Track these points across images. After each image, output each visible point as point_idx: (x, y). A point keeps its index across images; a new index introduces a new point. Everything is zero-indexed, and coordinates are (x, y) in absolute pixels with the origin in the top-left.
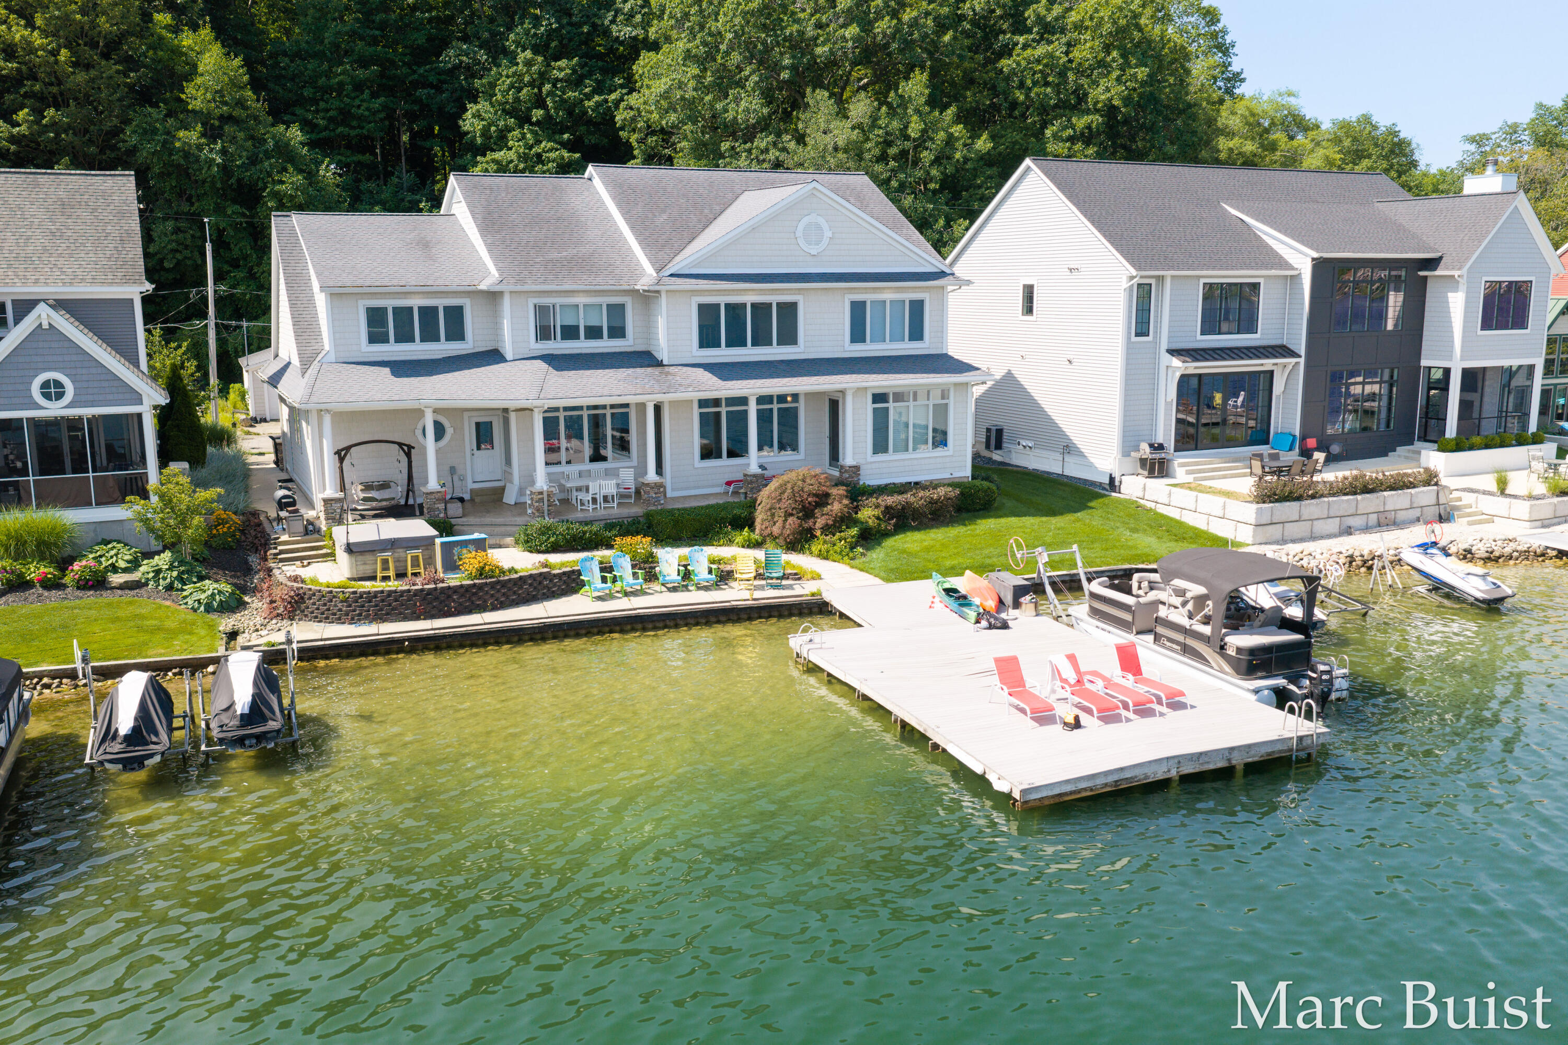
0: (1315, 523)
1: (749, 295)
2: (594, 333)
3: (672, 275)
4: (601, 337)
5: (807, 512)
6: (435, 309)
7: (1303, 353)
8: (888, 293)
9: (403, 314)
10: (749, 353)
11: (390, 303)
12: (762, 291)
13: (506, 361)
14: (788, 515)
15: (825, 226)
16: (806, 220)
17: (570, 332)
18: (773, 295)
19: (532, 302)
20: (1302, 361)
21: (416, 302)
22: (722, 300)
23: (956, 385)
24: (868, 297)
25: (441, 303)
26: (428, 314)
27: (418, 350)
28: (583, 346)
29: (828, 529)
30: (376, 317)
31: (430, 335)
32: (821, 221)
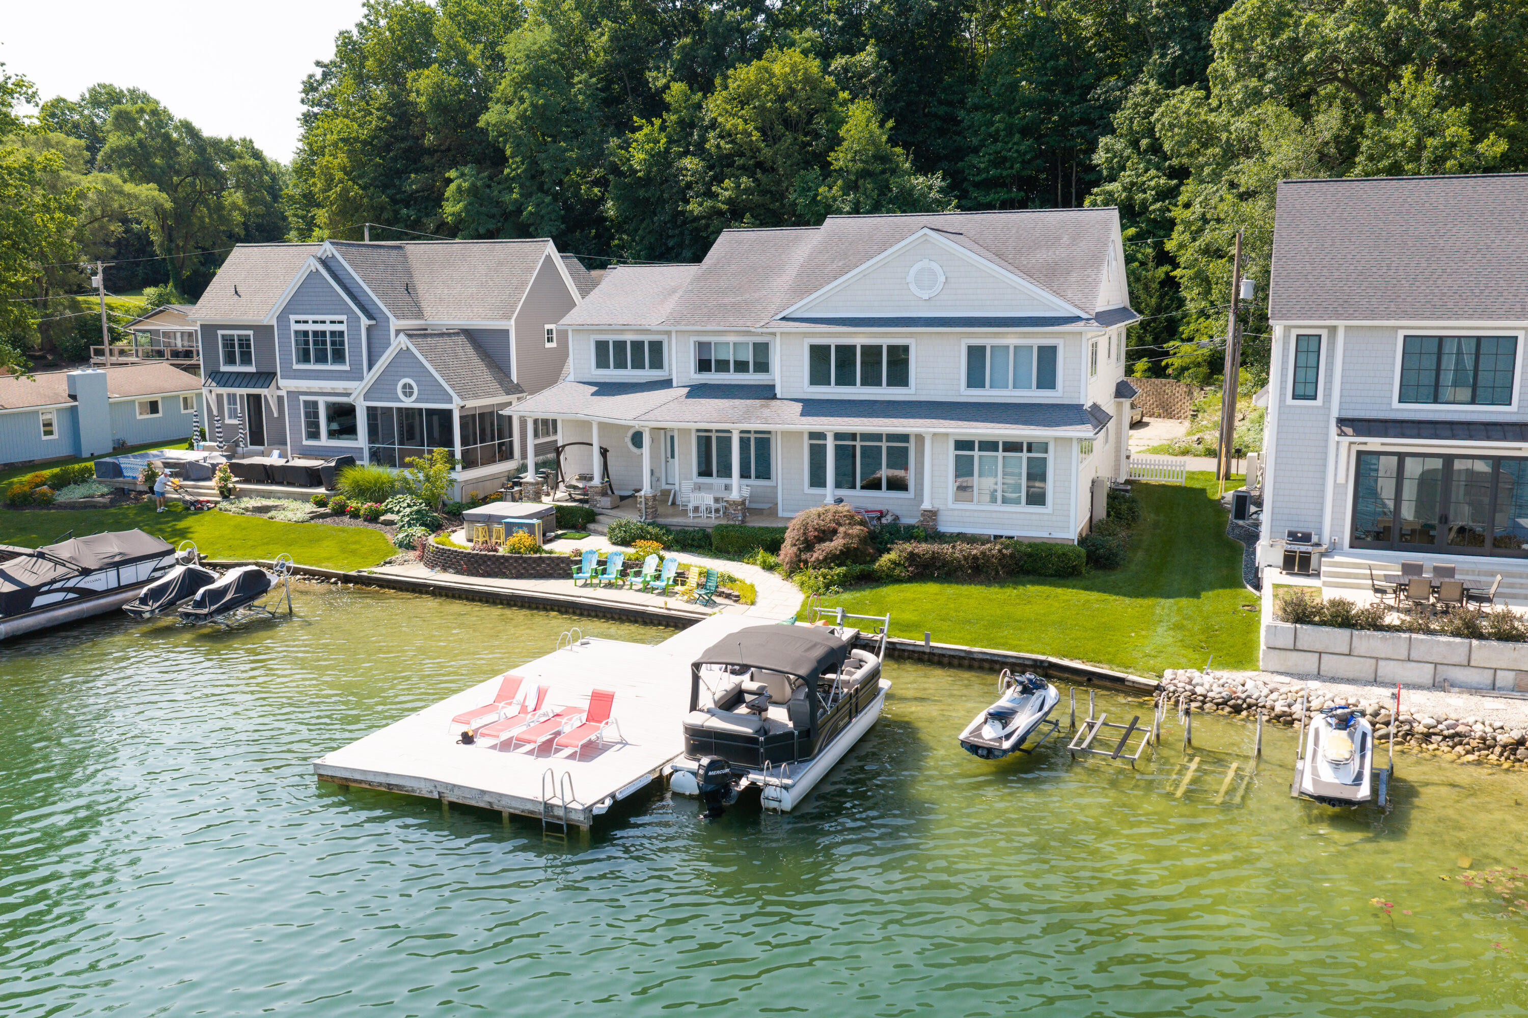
0: (1381, 663)
1: (860, 338)
2: (741, 366)
3: (783, 319)
4: (748, 371)
6: (642, 343)
8: (1011, 338)
9: (620, 346)
10: (858, 392)
11: (611, 338)
12: (874, 335)
13: (671, 388)
15: (939, 271)
16: (919, 265)
17: (723, 366)
18: (884, 338)
19: (693, 339)
21: (629, 337)
22: (833, 342)
23: (1056, 439)
24: (988, 342)
25: (646, 338)
26: (638, 346)
27: (629, 375)
28: (732, 378)
30: (601, 347)
31: (638, 364)
32: (935, 266)
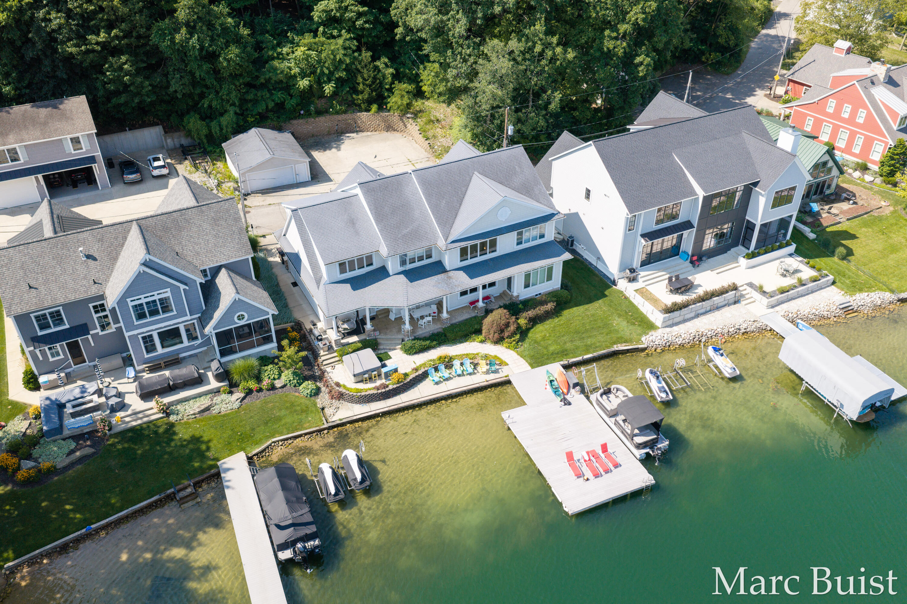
0: (686, 315)
1: (480, 241)
2: (421, 259)
5: (502, 331)
6: (362, 258)
7: (696, 226)
9: (351, 262)
10: (479, 259)
11: (347, 260)
13: (390, 276)
14: (495, 333)
15: (508, 210)
16: (501, 210)
17: (412, 261)
18: (488, 239)
19: (399, 255)
20: (695, 229)
21: (356, 258)
22: (469, 245)
25: (364, 256)
26: (360, 260)
27: (357, 272)
28: (417, 264)
29: (509, 337)
30: (342, 266)
31: (361, 267)
32: (507, 208)
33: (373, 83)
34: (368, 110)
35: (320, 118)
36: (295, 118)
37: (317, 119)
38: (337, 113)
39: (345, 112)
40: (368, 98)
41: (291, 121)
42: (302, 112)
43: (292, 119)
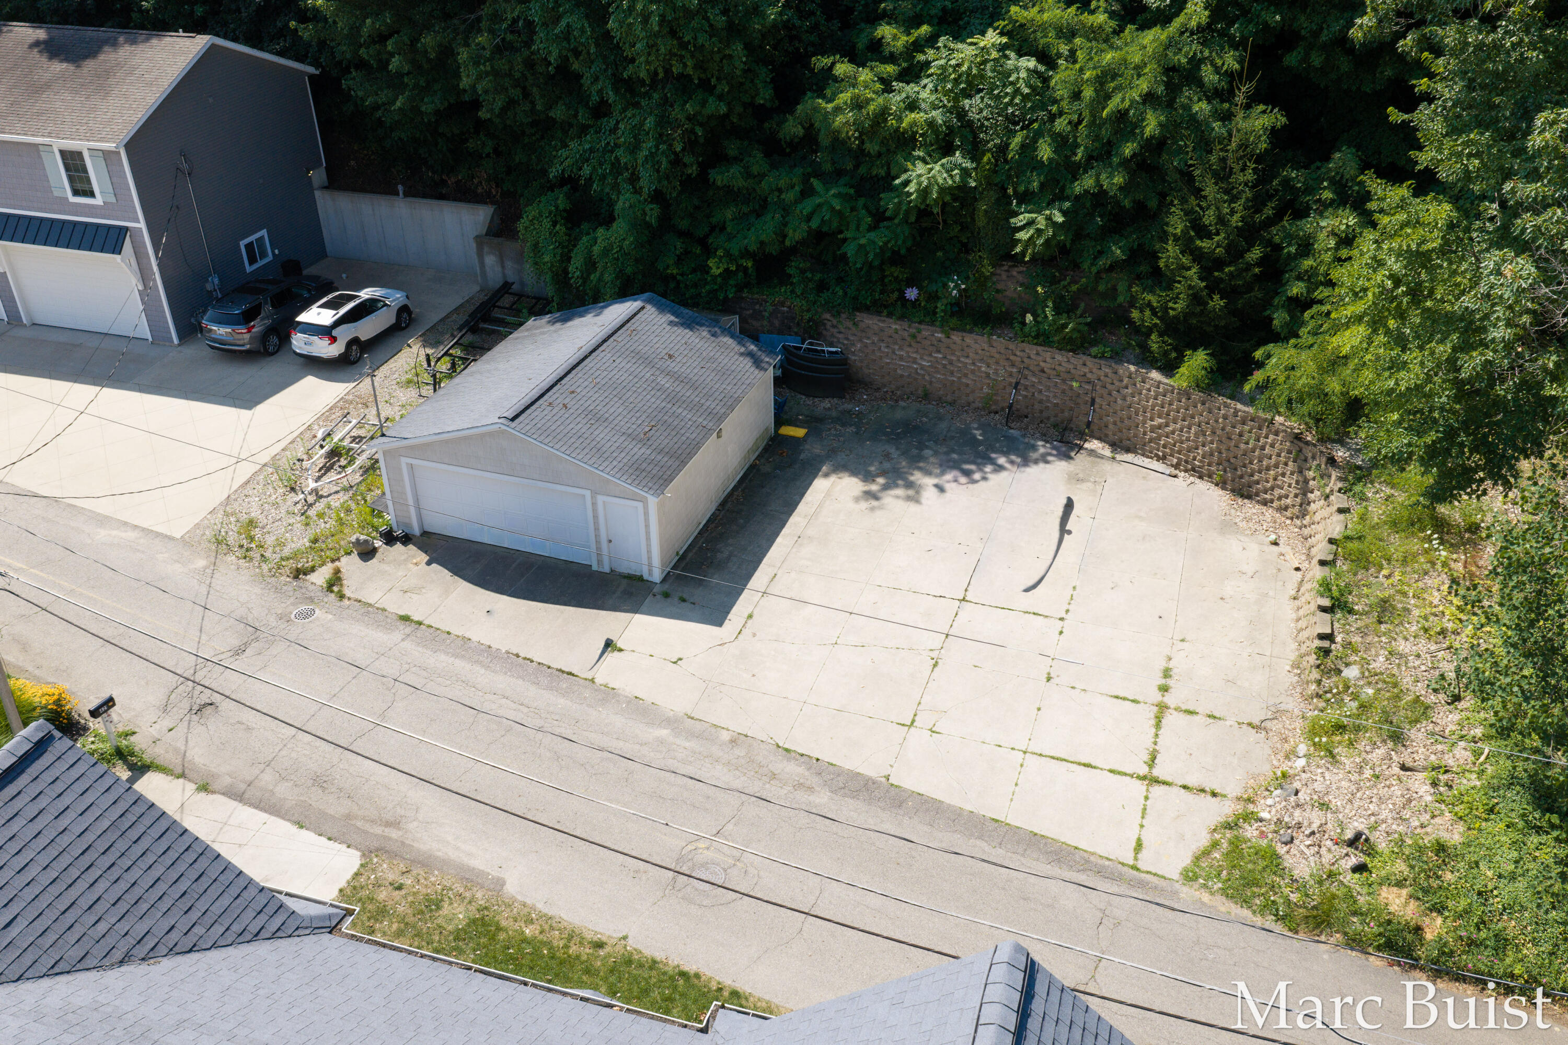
33: (1235, 252)
34: (1169, 368)
35: (969, 339)
36: (877, 308)
37: (956, 337)
38: (1042, 338)
39: (1076, 345)
40: (1187, 315)
41: (859, 316)
42: (912, 294)
43: (866, 309)
